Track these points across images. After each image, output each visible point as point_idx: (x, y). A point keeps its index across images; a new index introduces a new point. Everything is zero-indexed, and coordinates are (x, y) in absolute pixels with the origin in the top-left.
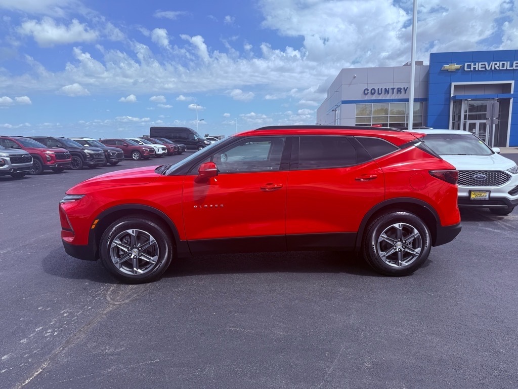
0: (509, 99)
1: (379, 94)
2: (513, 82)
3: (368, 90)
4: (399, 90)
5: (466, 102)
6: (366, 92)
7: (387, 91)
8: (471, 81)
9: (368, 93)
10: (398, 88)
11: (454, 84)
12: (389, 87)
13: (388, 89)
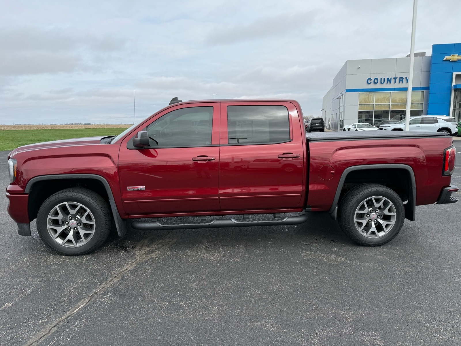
1: (381, 83)
3: (371, 79)
4: (401, 80)
6: (369, 82)
7: (389, 81)
9: (371, 82)
10: (400, 78)
11: (455, 74)
12: (392, 76)
13: (391, 78)
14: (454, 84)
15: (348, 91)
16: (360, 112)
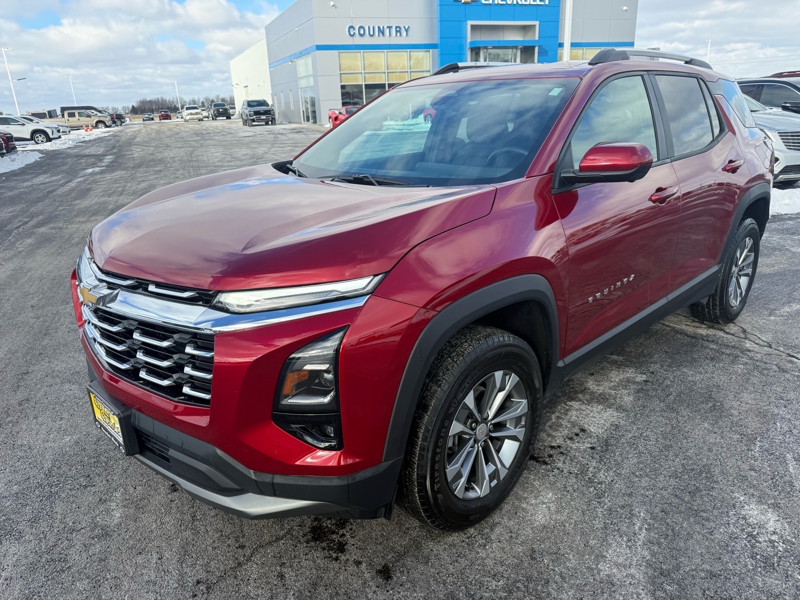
0: (533, 47)
1: (371, 36)
2: (537, 23)
3: (354, 29)
4: (398, 30)
5: (485, 50)
6: (352, 33)
7: (381, 32)
8: (490, 20)
9: (354, 33)
10: (396, 27)
11: (470, 23)
12: (384, 24)
13: (383, 27)
14: (469, 40)
15: (320, 48)
16: (343, 87)
